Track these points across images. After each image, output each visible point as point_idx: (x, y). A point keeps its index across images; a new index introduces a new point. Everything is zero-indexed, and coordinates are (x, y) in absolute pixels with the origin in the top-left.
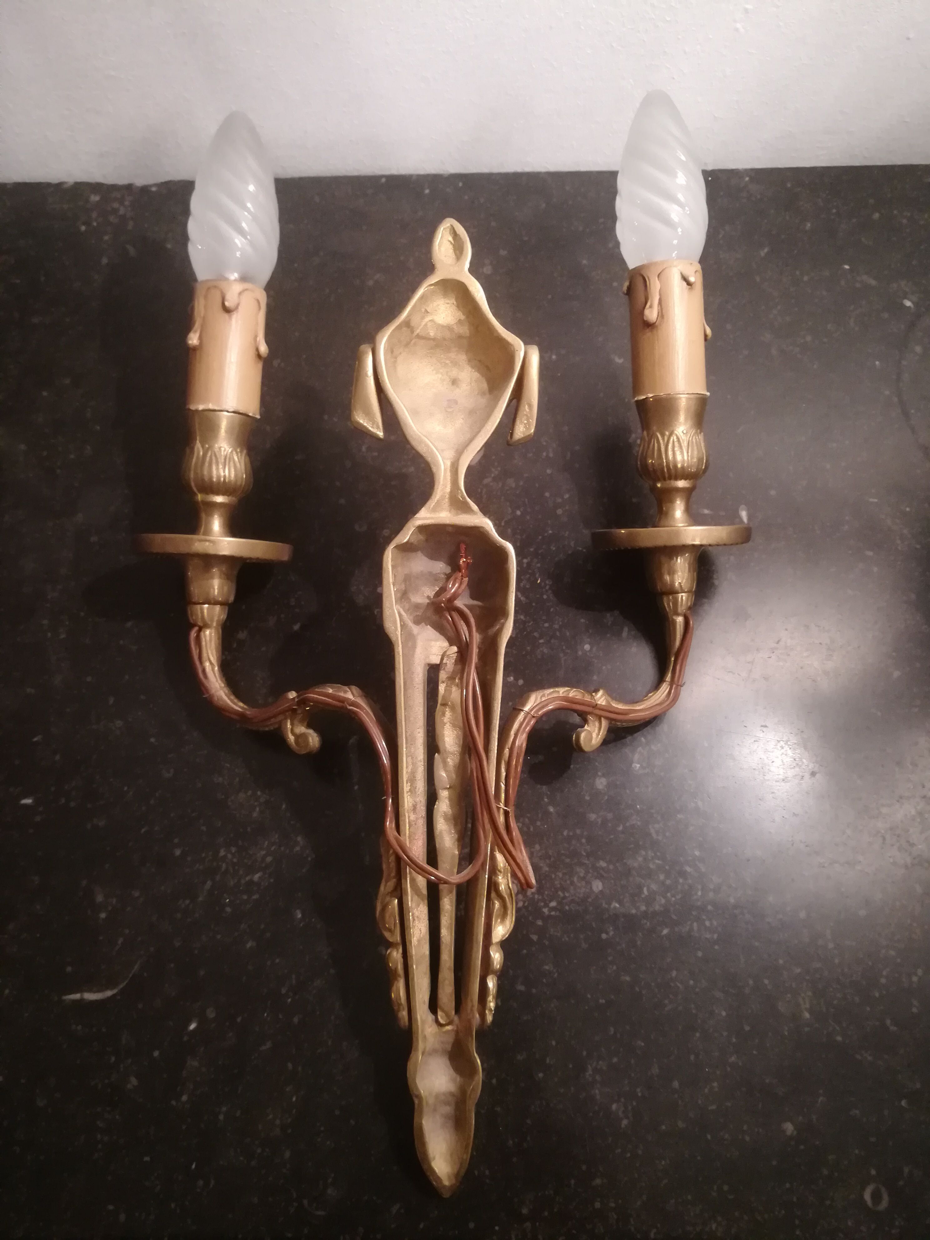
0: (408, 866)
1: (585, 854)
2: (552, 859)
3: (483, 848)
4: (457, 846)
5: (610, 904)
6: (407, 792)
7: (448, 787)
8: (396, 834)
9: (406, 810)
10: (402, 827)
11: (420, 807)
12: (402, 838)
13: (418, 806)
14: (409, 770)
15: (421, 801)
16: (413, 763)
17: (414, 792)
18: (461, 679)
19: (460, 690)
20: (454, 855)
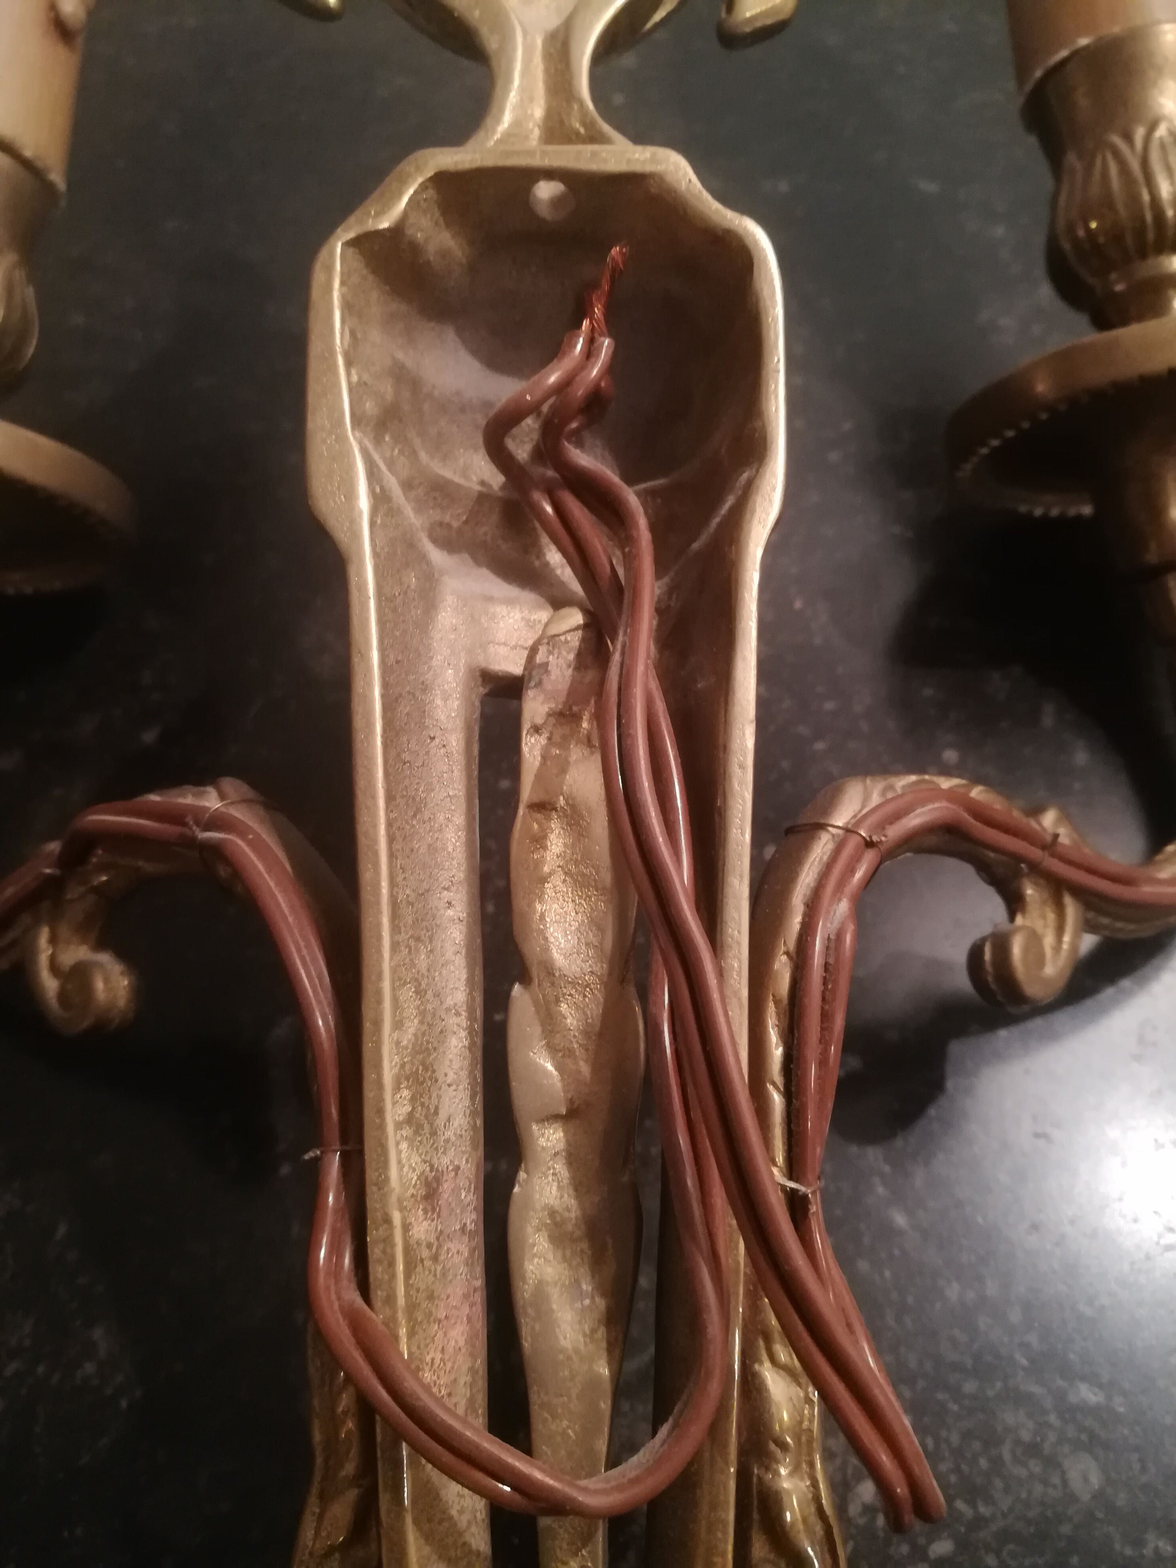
0: (404, 1445)
1: (1024, 1362)
2: (921, 1384)
3: (715, 1349)
4: (604, 1345)
5: (1139, 1543)
6: (398, 1126)
7: (564, 1111)
8: (359, 1301)
9: (393, 1199)
10: (377, 1271)
11: (456, 1190)
12: (377, 1318)
13: (447, 1187)
14: (408, 1036)
15: (457, 1169)
16: (422, 1013)
17: (427, 1127)
18: (599, 717)
19: (598, 757)
20: (593, 1383)
